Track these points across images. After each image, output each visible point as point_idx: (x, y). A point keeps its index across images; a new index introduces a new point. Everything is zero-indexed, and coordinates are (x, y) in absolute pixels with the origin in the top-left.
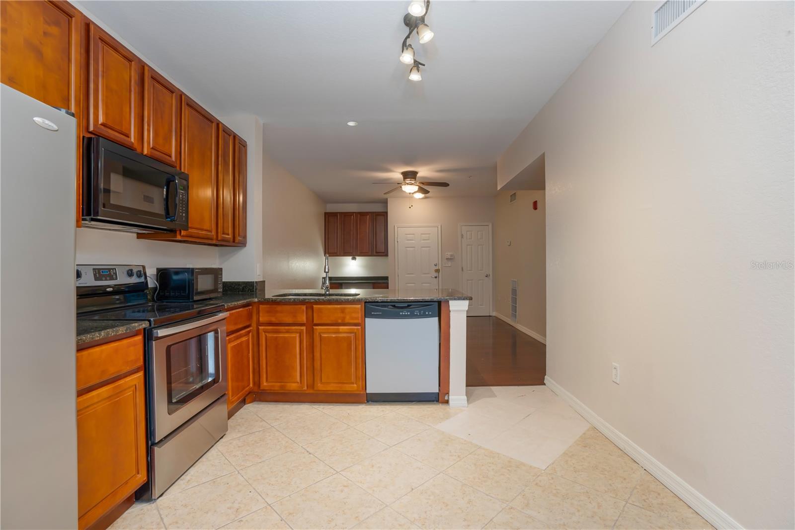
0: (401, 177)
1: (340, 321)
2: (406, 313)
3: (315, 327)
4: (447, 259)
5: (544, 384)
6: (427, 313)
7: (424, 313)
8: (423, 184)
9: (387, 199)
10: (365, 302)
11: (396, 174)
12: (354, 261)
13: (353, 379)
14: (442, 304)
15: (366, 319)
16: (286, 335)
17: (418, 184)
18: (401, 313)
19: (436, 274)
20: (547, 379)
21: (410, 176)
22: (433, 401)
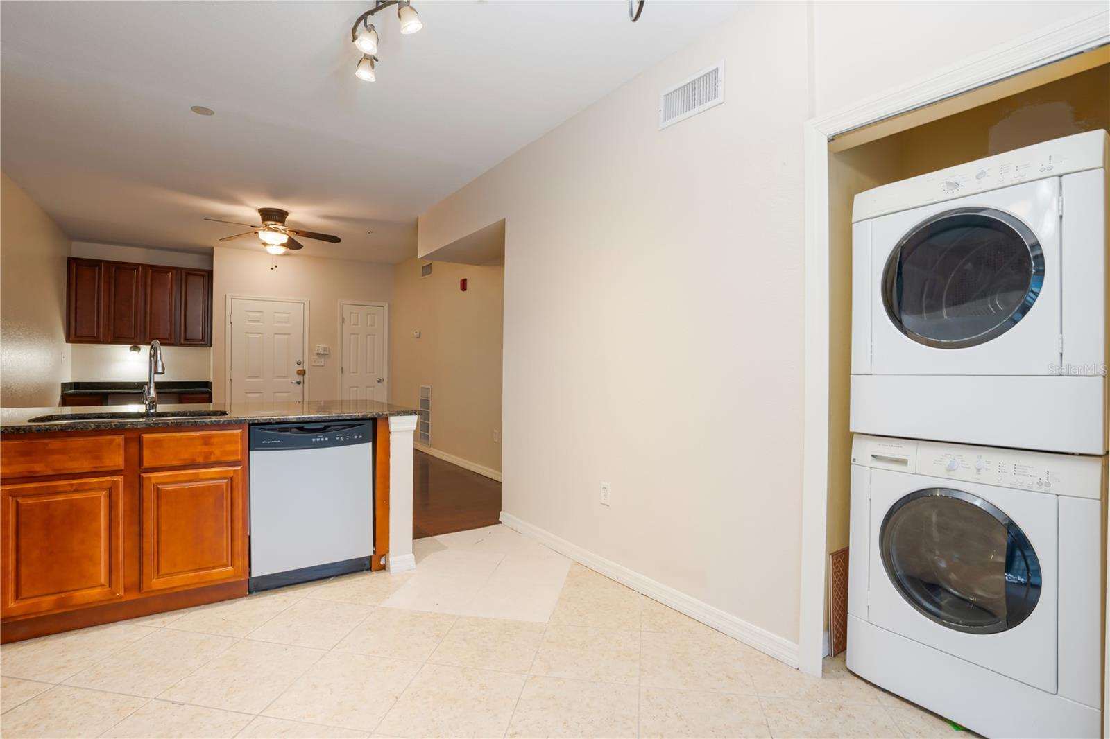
0: (258, 216)
1: (200, 460)
2: (322, 439)
3: (144, 475)
4: (317, 354)
5: (500, 523)
6: (356, 437)
7: (352, 436)
8: (297, 233)
9: (213, 248)
10: (250, 425)
11: (249, 211)
12: (135, 353)
13: (225, 558)
14: (379, 423)
15: (251, 452)
16: (75, 496)
17: (287, 232)
18: (314, 440)
19: (299, 378)
20: (503, 516)
21: (272, 216)
22: (362, 570)
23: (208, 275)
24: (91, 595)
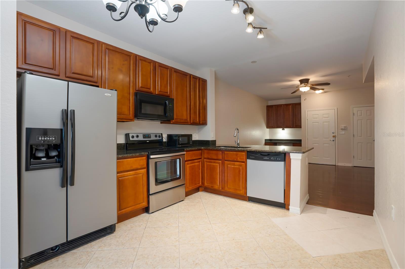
0: (299, 83)
1: (235, 160)
2: (267, 158)
3: (225, 162)
4: (341, 129)
5: (372, 215)
6: (278, 159)
7: (276, 159)
8: (313, 85)
9: (301, 95)
10: (247, 152)
12: (283, 131)
14: (287, 155)
15: (247, 159)
16: (214, 164)
17: (309, 86)
18: (264, 158)
19: (334, 139)
20: (375, 212)
21: (305, 82)
22: (283, 208)
23: (300, 104)
24: (216, 187)
